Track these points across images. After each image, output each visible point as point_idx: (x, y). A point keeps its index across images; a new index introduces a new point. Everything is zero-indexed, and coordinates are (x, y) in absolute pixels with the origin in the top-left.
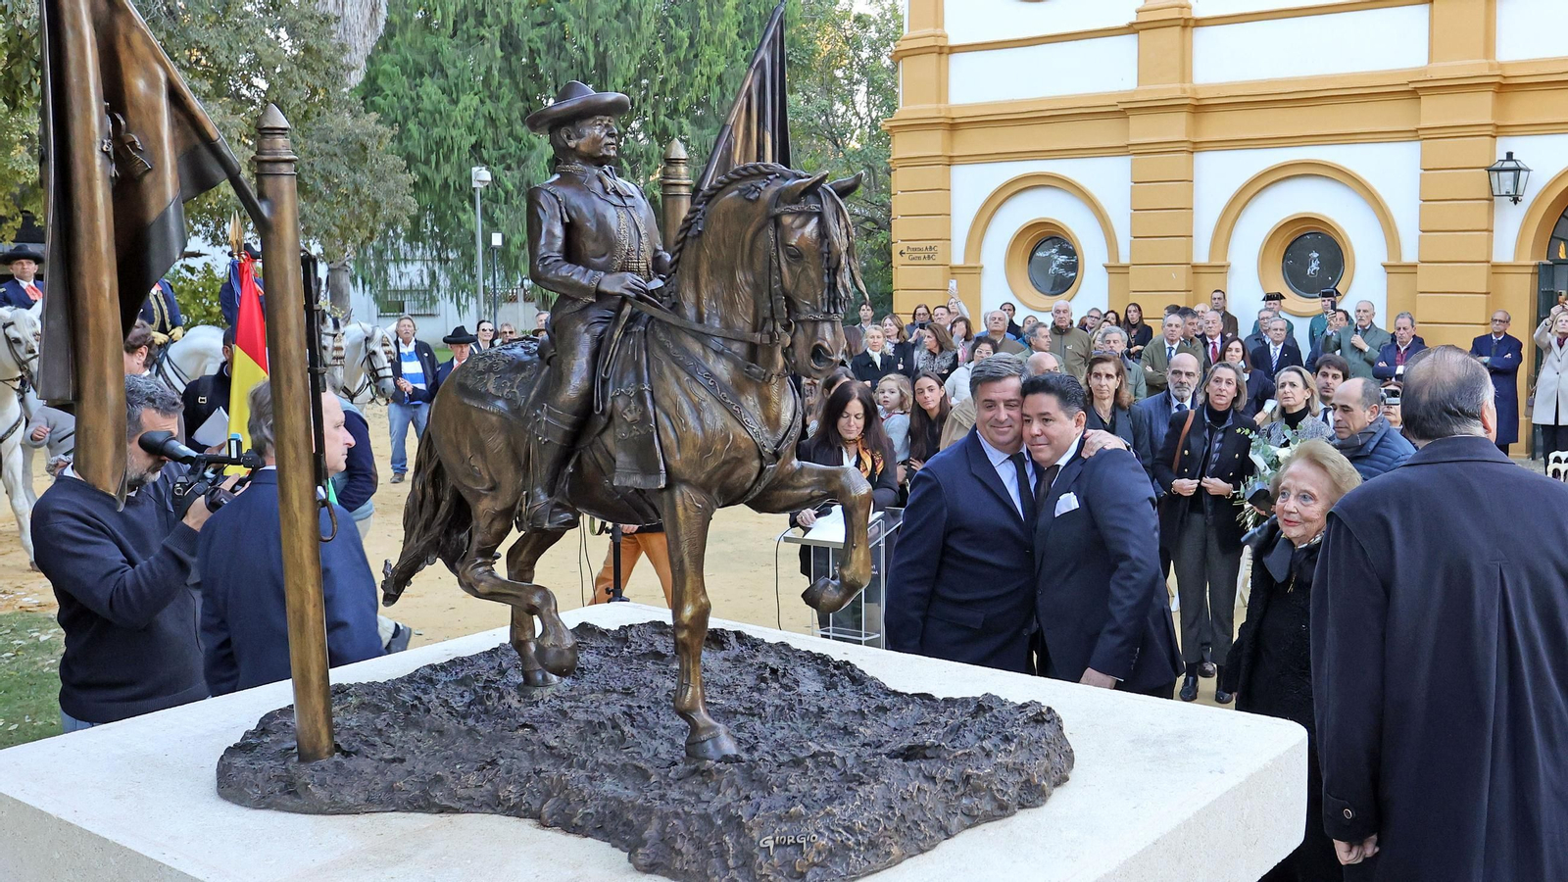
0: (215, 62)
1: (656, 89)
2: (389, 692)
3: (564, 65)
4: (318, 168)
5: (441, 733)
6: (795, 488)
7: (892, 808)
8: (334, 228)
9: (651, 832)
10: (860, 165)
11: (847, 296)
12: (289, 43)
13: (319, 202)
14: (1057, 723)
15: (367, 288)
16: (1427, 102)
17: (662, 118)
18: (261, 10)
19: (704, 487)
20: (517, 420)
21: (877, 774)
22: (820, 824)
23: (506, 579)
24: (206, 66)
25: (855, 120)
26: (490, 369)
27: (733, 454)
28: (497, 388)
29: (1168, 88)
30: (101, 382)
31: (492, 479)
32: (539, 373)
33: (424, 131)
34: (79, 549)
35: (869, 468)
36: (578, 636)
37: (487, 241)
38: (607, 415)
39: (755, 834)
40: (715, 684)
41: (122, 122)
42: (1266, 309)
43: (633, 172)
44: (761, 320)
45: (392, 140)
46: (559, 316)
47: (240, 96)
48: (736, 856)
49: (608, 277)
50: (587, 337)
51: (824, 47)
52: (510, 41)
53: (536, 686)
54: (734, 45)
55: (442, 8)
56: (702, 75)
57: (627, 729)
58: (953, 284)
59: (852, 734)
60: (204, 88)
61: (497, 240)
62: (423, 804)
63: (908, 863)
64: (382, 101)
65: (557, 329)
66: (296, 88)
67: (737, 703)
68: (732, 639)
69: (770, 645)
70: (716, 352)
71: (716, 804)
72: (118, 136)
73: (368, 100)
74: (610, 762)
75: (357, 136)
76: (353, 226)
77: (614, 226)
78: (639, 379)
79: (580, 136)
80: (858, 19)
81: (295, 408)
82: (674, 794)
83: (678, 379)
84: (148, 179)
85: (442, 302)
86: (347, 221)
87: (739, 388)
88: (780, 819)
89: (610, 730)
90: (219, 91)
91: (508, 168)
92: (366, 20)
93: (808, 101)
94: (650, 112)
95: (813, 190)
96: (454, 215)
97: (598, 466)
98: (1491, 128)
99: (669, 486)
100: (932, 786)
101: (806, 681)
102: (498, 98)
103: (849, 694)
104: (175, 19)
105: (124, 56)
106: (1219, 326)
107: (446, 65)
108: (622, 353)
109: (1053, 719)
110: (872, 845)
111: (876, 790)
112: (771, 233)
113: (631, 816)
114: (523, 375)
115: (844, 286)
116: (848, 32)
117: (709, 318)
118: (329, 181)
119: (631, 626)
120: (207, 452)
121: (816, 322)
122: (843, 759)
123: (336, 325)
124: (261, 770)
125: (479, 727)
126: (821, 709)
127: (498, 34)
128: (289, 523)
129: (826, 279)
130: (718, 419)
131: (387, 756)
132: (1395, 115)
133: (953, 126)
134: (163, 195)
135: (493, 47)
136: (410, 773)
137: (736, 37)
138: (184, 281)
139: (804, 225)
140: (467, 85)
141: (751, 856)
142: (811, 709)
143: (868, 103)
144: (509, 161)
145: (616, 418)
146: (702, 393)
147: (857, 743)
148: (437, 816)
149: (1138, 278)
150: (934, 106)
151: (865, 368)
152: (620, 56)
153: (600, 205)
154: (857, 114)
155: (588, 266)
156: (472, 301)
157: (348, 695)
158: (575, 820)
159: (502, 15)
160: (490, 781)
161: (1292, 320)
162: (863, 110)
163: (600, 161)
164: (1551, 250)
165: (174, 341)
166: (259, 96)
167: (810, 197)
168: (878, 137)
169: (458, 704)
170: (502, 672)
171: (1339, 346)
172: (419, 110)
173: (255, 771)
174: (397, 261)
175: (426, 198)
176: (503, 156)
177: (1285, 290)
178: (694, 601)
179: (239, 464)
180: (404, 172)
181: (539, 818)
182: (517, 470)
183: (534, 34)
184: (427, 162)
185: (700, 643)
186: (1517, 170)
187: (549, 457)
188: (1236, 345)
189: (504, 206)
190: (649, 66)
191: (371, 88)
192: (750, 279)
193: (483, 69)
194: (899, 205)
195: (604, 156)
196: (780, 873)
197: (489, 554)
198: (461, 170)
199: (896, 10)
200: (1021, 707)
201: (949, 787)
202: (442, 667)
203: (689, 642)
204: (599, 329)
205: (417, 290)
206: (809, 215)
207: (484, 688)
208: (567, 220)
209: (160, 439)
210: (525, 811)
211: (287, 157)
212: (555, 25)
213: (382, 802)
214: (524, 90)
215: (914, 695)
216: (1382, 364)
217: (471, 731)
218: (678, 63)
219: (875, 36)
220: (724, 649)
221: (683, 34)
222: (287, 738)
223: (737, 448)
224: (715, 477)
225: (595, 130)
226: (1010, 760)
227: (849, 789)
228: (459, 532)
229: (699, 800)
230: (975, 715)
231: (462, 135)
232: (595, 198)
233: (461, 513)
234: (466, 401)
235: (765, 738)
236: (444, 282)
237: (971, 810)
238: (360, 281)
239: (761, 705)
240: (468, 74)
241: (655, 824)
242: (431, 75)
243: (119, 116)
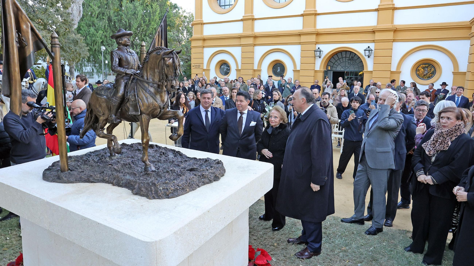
0: (44, 22)
1: (141, 30)
2: (81, 158)
3: (122, 25)
4: (67, 46)
5: (92, 166)
6: (168, 115)
7: (187, 181)
8: (71, 59)
9: (136, 186)
10: (185, 47)
11: (179, 75)
12: (60, 19)
13: (67, 53)
14: (222, 164)
15: (78, 72)
16: (302, 37)
17: (143, 37)
18: (54, 11)
19: (148, 114)
20: (109, 99)
21: (184, 174)
22: (172, 184)
23: (106, 134)
24: (42, 23)
25: (184, 38)
26: (102, 89)
27: (154, 108)
28: (104, 93)
29: (249, 33)
30: (16, 91)
31: (103, 112)
32: (113, 90)
33: (91, 38)
34: (13, 127)
35: (186, 111)
36: (122, 146)
37: (105, 62)
38: (128, 99)
39: (158, 187)
40: (151, 156)
41: (20, 35)
42: (269, 79)
43: (136, 48)
44: (160, 80)
45: (84, 40)
46: (117, 78)
47: (50, 30)
48: (154, 191)
49: (128, 70)
50: (123, 83)
51: (177, 23)
52: (110, 20)
53: (113, 156)
54: (158, 21)
55: (95, 12)
56: (151, 28)
57: (132, 165)
58: (204, 73)
59: (179, 166)
60: (41, 28)
61: (107, 62)
62: (88, 181)
63: (190, 193)
64: (82, 32)
65: (117, 80)
66: (62, 28)
67: (155, 160)
68: (155, 146)
69: (163, 148)
70: (151, 86)
71: (150, 180)
72: (19, 38)
73: (78, 32)
74: (128, 172)
75: (76, 39)
76: (75, 58)
77: (129, 59)
78: (134, 91)
79: (122, 40)
80: (185, 17)
81: (60, 97)
82: (142, 178)
83: (143, 92)
84: (26, 47)
85: (95, 75)
86: (74, 57)
87: (156, 94)
88: (163, 183)
89: (128, 165)
90: (45, 28)
91: (109, 47)
92: (78, 14)
93: (174, 34)
94: (140, 36)
95: (171, 52)
96: (97, 57)
97: (126, 110)
98: (315, 42)
99: (141, 114)
100: (196, 177)
101: (170, 155)
102: (107, 32)
103: (179, 158)
104: (35, 12)
105: (21, 20)
106: (259, 82)
107: (95, 24)
108: (131, 86)
109: (221, 163)
110: (183, 189)
111: (184, 177)
112: (163, 61)
113: (132, 183)
114: (110, 91)
115: (178, 73)
116: (182, 19)
117: (149, 79)
118: (69, 48)
119: (133, 144)
120: (42, 106)
121: (172, 80)
122: (177, 171)
123: (70, 79)
124: (52, 174)
125: (100, 165)
126: (173, 161)
127: (107, 18)
128: (59, 121)
129: (174, 71)
130: (151, 100)
131: (80, 171)
132: (295, 39)
133: (204, 40)
134: (30, 51)
135: (106, 21)
136: (85, 174)
137: (158, 20)
138: (37, 70)
139: (169, 60)
140: (100, 28)
141: (158, 191)
142: (171, 161)
143: (187, 35)
144: (109, 45)
145: (129, 100)
146: (148, 95)
147: (180, 168)
148: (91, 183)
149: (242, 72)
150: (200, 35)
151: (184, 90)
152: (134, 23)
153: (126, 55)
154: (184, 37)
155: (124, 68)
156: (101, 75)
157: (72, 158)
158: (120, 184)
159: (108, 14)
160: (102, 176)
161: (274, 81)
162: (185, 36)
163: (127, 46)
164: (327, 68)
165: (34, 82)
166: (54, 30)
167: (171, 54)
168: (189, 42)
169: (96, 160)
170: (106, 153)
171: (284, 86)
172: (90, 34)
173: (51, 174)
174: (85, 66)
175: (91, 53)
176: (108, 44)
177: (273, 75)
178: (146, 138)
179: (48, 109)
180: (86, 47)
181: (113, 184)
182: (109, 111)
183: (115, 18)
184: (91, 45)
185: (147, 147)
186: (320, 51)
187: (115, 108)
188: (262, 86)
189: (108, 55)
190: (140, 26)
191: (79, 29)
192: (158, 71)
193: (103, 25)
194: (193, 56)
195: (127, 45)
196: (164, 195)
197: (102, 128)
198: (99, 47)
199: (192, 15)
200: (215, 160)
201: (199, 177)
202: (93, 152)
203: (145, 147)
204: (126, 81)
205: (89, 73)
206: (171, 58)
207: (102, 157)
208: (119, 58)
209: (32, 103)
210: (110, 182)
211: (58, 43)
212: (120, 16)
213: (79, 180)
214: (113, 30)
215: (193, 158)
216: (292, 90)
217: (98, 166)
218: (146, 25)
219: (188, 20)
220: (153, 148)
221: (147, 19)
222: (58, 167)
223: (155, 106)
224: (151, 112)
225: (125, 39)
226: (212, 171)
227: (178, 177)
228: (96, 124)
229: (147, 180)
230: (205, 162)
231: (99, 39)
232: (125, 53)
233: (97, 120)
234: (97, 96)
235: (161, 167)
236: (95, 71)
237: (204, 181)
238: (77, 70)
239: (161, 160)
240: (100, 26)
241: (137, 185)
242: (92, 26)
243: (19, 33)
